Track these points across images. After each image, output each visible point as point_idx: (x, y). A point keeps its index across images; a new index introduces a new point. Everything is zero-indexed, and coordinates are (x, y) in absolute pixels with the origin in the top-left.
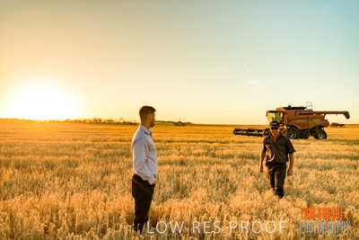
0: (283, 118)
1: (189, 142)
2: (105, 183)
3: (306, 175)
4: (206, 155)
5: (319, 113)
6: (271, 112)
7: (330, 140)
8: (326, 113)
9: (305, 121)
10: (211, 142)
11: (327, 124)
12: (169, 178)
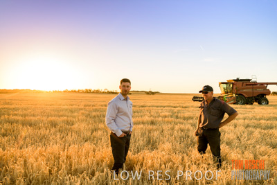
0: (232, 88)
1: (158, 107)
2: (94, 137)
3: (251, 133)
4: (171, 116)
5: (262, 84)
6: (222, 83)
7: (271, 106)
8: (268, 84)
9: (250, 90)
10: (174, 107)
11: (268, 93)
12: (143, 135)
